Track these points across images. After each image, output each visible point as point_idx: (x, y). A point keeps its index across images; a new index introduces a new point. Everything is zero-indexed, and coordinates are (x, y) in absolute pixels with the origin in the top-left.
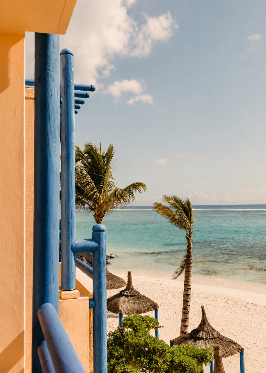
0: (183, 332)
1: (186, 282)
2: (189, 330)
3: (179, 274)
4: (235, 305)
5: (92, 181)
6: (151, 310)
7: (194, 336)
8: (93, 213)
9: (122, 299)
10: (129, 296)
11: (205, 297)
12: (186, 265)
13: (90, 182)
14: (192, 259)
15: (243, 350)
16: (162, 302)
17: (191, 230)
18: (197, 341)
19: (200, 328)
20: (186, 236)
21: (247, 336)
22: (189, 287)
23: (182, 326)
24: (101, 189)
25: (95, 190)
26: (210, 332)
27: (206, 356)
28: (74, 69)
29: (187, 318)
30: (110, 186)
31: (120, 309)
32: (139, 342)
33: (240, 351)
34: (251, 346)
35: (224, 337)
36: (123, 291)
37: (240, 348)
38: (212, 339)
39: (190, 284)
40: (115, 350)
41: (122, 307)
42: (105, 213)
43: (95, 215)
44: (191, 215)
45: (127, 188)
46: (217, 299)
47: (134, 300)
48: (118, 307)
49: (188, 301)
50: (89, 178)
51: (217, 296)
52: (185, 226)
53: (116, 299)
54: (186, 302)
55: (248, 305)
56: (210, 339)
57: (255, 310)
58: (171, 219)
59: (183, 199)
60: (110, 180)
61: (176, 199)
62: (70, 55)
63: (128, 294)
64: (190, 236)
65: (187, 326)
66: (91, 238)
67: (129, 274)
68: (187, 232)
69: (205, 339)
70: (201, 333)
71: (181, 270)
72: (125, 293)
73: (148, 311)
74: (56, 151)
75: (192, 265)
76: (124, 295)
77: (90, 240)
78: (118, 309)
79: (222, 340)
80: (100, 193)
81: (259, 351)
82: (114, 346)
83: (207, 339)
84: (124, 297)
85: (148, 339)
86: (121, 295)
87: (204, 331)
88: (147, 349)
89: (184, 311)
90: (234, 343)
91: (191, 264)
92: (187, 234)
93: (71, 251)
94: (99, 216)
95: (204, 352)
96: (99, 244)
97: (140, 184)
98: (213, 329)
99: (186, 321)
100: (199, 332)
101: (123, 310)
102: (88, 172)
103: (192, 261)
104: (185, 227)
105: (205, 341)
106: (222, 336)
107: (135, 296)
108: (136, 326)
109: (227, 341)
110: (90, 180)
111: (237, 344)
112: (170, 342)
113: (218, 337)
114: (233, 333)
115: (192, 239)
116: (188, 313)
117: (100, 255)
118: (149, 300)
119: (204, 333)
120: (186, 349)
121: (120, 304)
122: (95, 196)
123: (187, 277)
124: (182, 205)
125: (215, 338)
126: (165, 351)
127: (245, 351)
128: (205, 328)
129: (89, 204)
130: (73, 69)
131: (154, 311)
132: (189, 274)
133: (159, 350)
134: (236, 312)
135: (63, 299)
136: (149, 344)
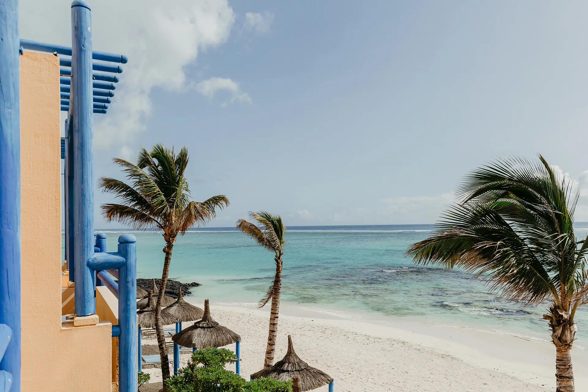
0: (267, 365)
1: (273, 310)
2: (274, 363)
3: (267, 302)
4: (333, 335)
5: (161, 192)
6: (231, 343)
7: (279, 368)
8: (163, 232)
9: (197, 331)
10: (206, 328)
11: (300, 327)
12: (274, 292)
13: (159, 194)
14: (281, 284)
15: (332, 381)
16: (250, 334)
17: (281, 251)
18: (282, 374)
19: (286, 359)
20: (275, 257)
21: (342, 366)
22: (276, 316)
23: (266, 359)
24: (173, 203)
25: (165, 203)
26: (296, 364)
27: (288, 390)
28: (91, 28)
29: (272, 350)
30: (185, 200)
31: (193, 342)
32: (209, 378)
33: (329, 382)
34: (346, 377)
35: (313, 368)
36: (199, 322)
37: (329, 379)
38: (298, 371)
39: (277, 312)
40: (185, 388)
41: (196, 340)
42: (177, 233)
43: (164, 234)
44: (282, 234)
45: (206, 202)
46: (313, 329)
47: (211, 331)
48: (191, 341)
49: (275, 331)
50: (158, 189)
51: (314, 326)
52: (275, 246)
53: (190, 332)
54: (272, 331)
55: (347, 334)
56: (296, 371)
57: (354, 339)
58: (259, 239)
59: (274, 215)
60: (184, 192)
61: (266, 215)
62: (84, 8)
63: (205, 325)
64: (279, 258)
65: (273, 358)
66: (116, 251)
67: (207, 302)
68: (276, 253)
69: (290, 371)
70: (287, 364)
71: (268, 297)
72: (201, 324)
73: (227, 343)
74: (12, 121)
75: (280, 291)
76: (199, 327)
77: (114, 254)
78: (192, 342)
79: (310, 372)
80: (171, 207)
81: (354, 381)
82: (184, 384)
83: (293, 371)
84: (199, 329)
85: (220, 374)
86: (195, 327)
87: (289, 363)
88: (219, 385)
89: (270, 342)
90: (323, 374)
91: (280, 289)
92: (276, 256)
93: (86, 267)
94: (170, 235)
95: (286, 385)
96: (126, 259)
97: (222, 198)
98: (300, 359)
99: (270, 353)
100: (284, 363)
101: (197, 344)
102: (156, 181)
103: (281, 286)
104: (273, 248)
105: (290, 374)
106: (309, 367)
107: (212, 327)
108: (208, 361)
109: (315, 373)
110: (159, 191)
111: (326, 375)
112: (251, 376)
113: (305, 368)
114: (327, 364)
115: (282, 262)
116: (274, 344)
117: (128, 272)
118: (229, 332)
119: (290, 365)
120: (264, 383)
121: (194, 336)
122: (164, 211)
123: (275, 305)
124: (272, 222)
125: (302, 370)
126: (240, 386)
127: (334, 382)
128: (292, 360)
129: (159, 221)
130: (89, 29)
131: (235, 344)
132: (276, 301)
133: (232, 385)
134: (333, 341)
135: (76, 327)
136: (222, 379)
